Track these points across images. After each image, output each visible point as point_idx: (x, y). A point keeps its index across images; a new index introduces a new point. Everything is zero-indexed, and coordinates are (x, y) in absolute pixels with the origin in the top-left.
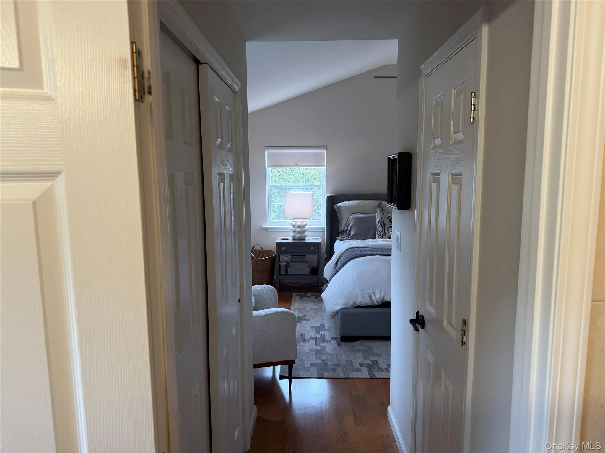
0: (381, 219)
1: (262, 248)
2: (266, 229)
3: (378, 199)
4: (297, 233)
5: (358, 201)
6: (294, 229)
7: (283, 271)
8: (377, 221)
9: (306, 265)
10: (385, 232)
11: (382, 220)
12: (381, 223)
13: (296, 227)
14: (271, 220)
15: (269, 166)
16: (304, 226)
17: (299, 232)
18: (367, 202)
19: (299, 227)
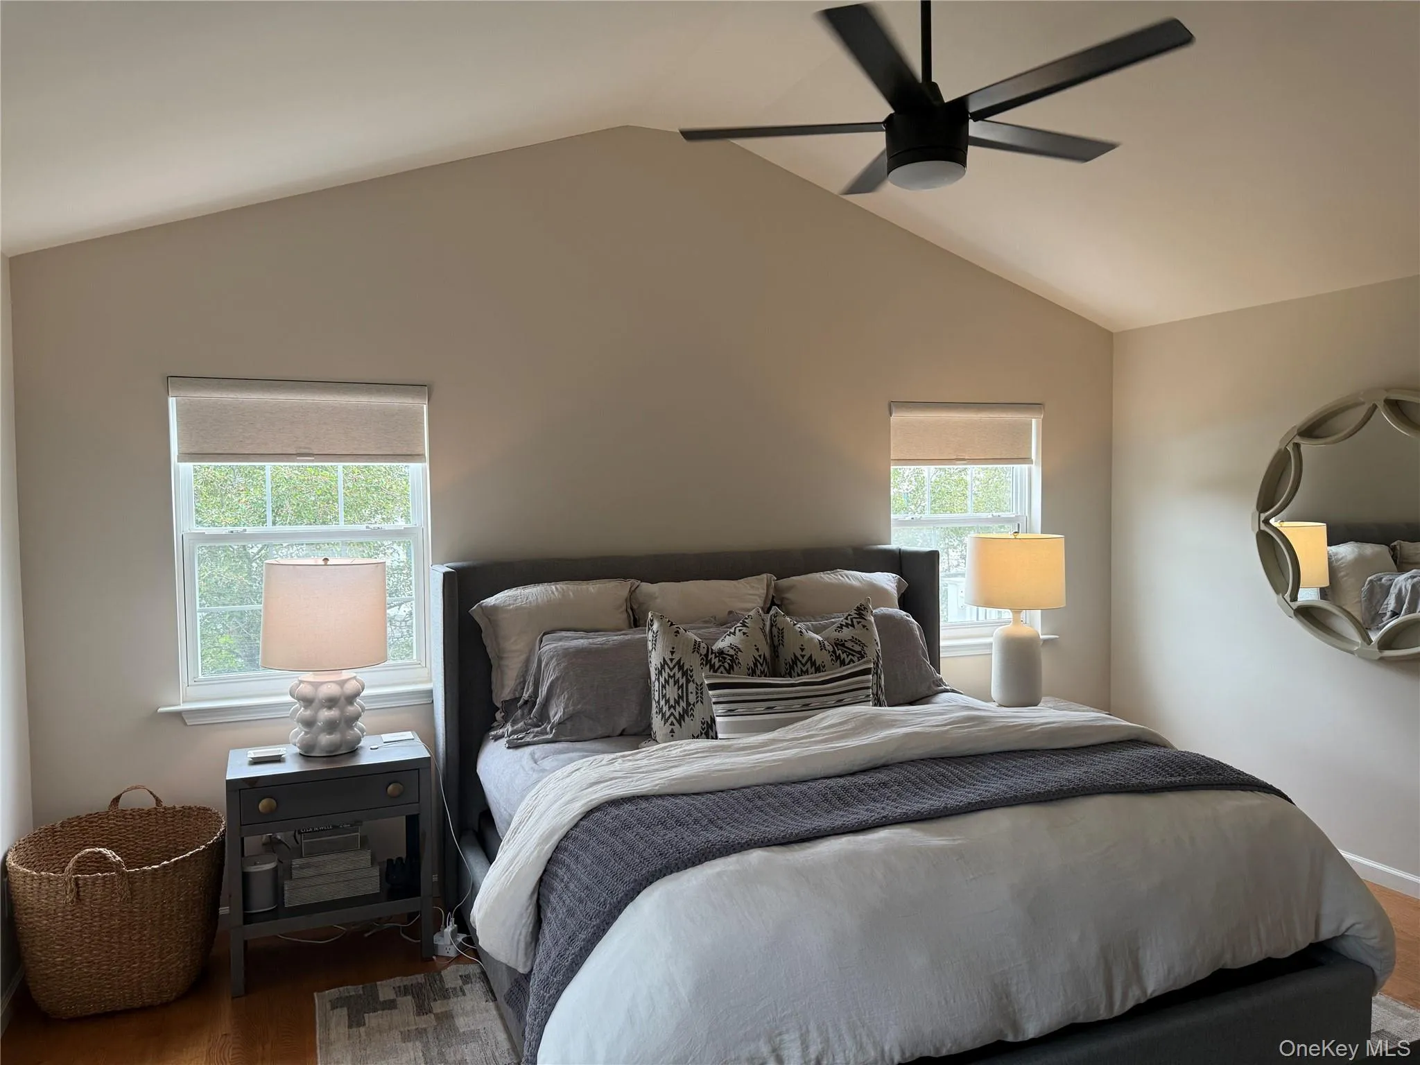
0: (672, 653)
1: (158, 801)
2: (179, 715)
3: (625, 577)
4: (322, 730)
5: (561, 586)
6: (308, 713)
7: (262, 901)
8: (655, 660)
9: (366, 856)
10: (688, 704)
11: (676, 657)
12: (671, 669)
13: (314, 704)
14: (201, 677)
15: (186, 456)
16: (351, 699)
17: (331, 726)
18: (592, 587)
19: (331, 702)
